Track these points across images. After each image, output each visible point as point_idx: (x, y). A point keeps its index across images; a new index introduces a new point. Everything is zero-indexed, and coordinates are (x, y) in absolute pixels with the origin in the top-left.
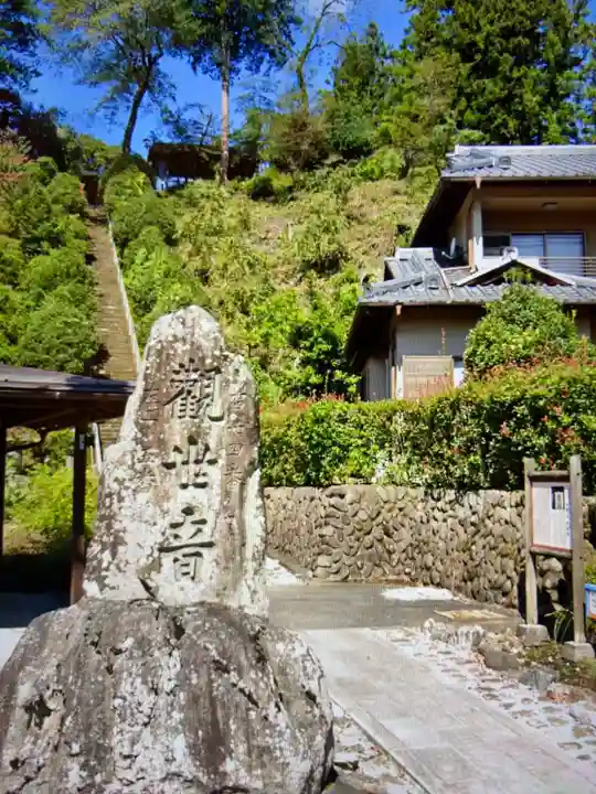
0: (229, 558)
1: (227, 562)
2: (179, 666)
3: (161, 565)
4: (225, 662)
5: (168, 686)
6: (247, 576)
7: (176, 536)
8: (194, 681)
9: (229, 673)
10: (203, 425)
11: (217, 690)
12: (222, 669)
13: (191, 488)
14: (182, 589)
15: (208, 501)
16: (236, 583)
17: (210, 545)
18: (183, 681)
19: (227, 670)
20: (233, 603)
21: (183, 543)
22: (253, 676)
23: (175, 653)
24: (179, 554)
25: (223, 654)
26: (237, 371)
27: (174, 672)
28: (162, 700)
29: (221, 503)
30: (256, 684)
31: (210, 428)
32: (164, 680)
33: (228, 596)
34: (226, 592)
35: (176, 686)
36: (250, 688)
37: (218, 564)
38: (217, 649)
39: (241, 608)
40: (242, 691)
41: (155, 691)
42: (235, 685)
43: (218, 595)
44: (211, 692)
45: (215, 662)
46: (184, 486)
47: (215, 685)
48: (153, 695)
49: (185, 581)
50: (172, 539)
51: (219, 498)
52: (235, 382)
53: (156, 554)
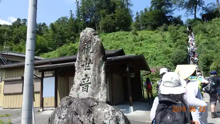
0: (94, 86)
1: (94, 87)
2: (66, 112)
3: (80, 89)
4: (77, 112)
5: (63, 117)
6: (101, 91)
7: (84, 82)
8: (69, 116)
9: (78, 115)
10: (88, 55)
11: (74, 120)
12: (76, 114)
13: (87, 70)
14: (84, 94)
15: (90, 72)
16: (97, 92)
17: (90, 83)
18: (66, 116)
19: (77, 115)
20: (96, 98)
21: (85, 83)
22: (84, 117)
23: (67, 109)
24: (84, 86)
25: (77, 110)
26: (95, 40)
27: (65, 113)
28: (61, 120)
29: (93, 73)
30: (84, 119)
31: (90, 55)
32: (62, 116)
33: (95, 96)
34: (94, 95)
35: (65, 117)
36: (83, 120)
37: (91, 88)
38: (76, 108)
39: (98, 99)
40: (80, 120)
41: (60, 118)
42: (79, 119)
43: (92, 96)
44: (72, 120)
45: (75, 112)
46: (85, 70)
47: (74, 118)
48: (59, 119)
49: (85, 92)
50: (82, 83)
51: (92, 72)
52: (95, 42)
53: (79, 86)
